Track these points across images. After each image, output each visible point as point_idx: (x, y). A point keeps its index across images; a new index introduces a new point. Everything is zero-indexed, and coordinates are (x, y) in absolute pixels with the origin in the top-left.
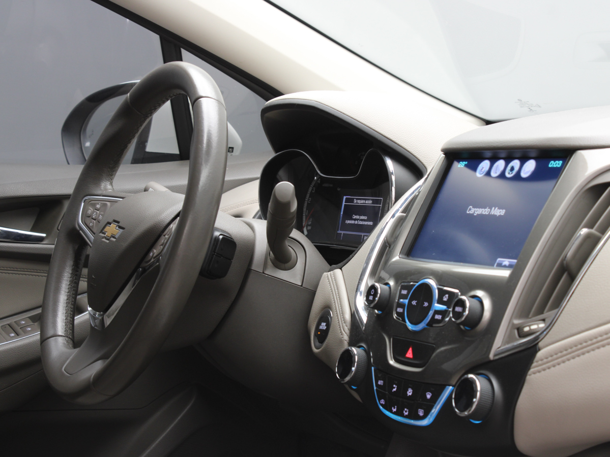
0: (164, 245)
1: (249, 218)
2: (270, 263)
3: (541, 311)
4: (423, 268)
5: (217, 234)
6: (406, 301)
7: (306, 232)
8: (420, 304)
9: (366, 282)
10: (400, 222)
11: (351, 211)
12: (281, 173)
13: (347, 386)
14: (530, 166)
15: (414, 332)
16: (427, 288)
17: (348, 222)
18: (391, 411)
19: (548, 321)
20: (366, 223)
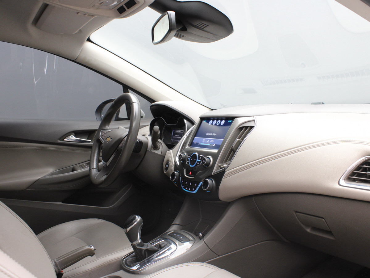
0: (123, 143)
1: (147, 136)
2: (152, 148)
3: (226, 161)
4: (194, 150)
5: (138, 140)
6: (190, 159)
7: (162, 140)
8: (193, 159)
9: (179, 154)
10: (188, 137)
11: (175, 134)
12: (156, 123)
13: (173, 182)
14: (223, 122)
15: (192, 167)
16: (195, 155)
17: (174, 137)
18: (185, 189)
19: (228, 164)
20: (179, 137)
